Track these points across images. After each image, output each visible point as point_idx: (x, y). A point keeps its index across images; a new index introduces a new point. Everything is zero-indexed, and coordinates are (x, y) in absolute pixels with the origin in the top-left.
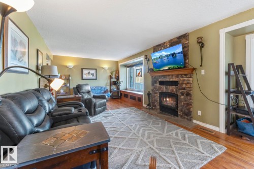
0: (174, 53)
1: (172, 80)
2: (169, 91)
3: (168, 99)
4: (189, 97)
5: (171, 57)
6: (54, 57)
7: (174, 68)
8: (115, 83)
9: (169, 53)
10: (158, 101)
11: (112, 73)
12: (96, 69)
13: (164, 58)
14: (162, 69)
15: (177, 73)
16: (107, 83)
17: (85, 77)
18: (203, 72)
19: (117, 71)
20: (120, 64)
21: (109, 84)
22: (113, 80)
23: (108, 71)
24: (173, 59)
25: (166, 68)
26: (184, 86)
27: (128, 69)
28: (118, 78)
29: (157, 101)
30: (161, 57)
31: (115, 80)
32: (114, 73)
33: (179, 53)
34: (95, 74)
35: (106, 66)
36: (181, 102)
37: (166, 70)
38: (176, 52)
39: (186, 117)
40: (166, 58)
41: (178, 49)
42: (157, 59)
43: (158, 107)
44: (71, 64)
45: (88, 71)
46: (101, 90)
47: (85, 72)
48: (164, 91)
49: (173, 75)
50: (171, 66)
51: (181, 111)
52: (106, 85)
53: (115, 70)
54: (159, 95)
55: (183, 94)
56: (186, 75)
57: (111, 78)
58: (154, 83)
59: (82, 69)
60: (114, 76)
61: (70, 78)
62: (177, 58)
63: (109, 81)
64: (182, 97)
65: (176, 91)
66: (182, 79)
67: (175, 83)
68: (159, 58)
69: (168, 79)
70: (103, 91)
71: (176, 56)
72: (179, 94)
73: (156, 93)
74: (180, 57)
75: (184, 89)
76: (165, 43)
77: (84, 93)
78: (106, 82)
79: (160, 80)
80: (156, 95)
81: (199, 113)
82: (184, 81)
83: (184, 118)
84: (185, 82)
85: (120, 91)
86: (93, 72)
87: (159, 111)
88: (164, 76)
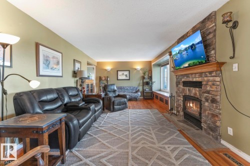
0: (193, 44)
1: (195, 80)
2: (192, 95)
3: (191, 105)
4: (215, 105)
5: (190, 50)
6: (98, 63)
7: (195, 65)
8: (147, 83)
9: (187, 46)
10: (182, 106)
11: (144, 74)
12: (129, 71)
13: (184, 53)
14: (182, 67)
15: (199, 71)
16: (139, 84)
17: (120, 78)
18: (235, 67)
19: (150, 71)
20: (152, 64)
21: (141, 84)
22: (145, 81)
23: (141, 71)
24: (192, 53)
25: (186, 65)
26: (208, 88)
27: (162, 68)
28: (151, 78)
29: (180, 105)
30: (180, 52)
31: (148, 80)
32: (147, 73)
33: (198, 43)
34: (128, 75)
35: (139, 67)
36: (205, 110)
37: (186, 67)
38: (195, 43)
39: (211, 133)
40: (186, 52)
41: (197, 38)
42: (176, 54)
43: (182, 113)
44: (109, 68)
45: (123, 72)
46: (133, 90)
47: (120, 73)
48: (187, 94)
49: (196, 73)
50: (191, 62)
51: (205, 122)
52: (139, 86)
53: (148, 70)
54: (182, 99)
55: (207, 100)
56: (210, 73)
57: (144, 78)
58: (178, 83)
59: (117, 71)
60: (146, 77)
61: (109, 79)
62: (197, 50)
63: (141, 81)
64: (207, 104)
65: (200, 95)
66: (206, 79)
67: (198, 85)
68: (179, 53)
69: (191, 80)
70: (134, 91)
71: (195, 48)
72: (203, 100)
73: (180, 96)
74: (200, 49)
75: (208, 92)
76: (187, 33)
77: (109, 92)
78: (138, 82)
79: (183, 80)
80: (179, 98)
81: (230, 131)
82: (208, 81)
83: (209, 134)
84: (210, 83)
85: (153, 92)
86: (127, 73)
87: (182, 118)
88: (187, 75)
